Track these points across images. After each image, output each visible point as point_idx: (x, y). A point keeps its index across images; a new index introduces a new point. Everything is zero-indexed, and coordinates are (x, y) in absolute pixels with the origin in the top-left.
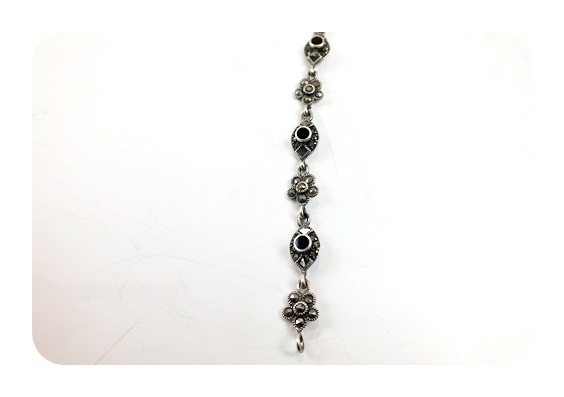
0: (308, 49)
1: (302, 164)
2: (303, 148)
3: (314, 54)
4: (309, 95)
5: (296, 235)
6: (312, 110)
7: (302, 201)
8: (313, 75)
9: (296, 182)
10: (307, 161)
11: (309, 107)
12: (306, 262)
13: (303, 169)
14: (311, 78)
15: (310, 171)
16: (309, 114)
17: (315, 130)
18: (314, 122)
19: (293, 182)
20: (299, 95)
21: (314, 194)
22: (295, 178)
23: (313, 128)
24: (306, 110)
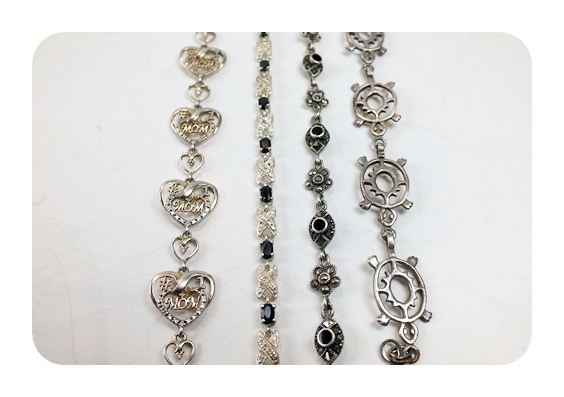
0: (309, 139)
1: (322, 254)
2: (321, 238)
3: (316, 144)
4: (319, 185)
5: (320, 328)
6: (325, 199)
7: (325, 292)
8: (319, 164)
9: (318, 272)
10: (326, 250)
11: (322, 196)
12: (331, 356)
13: (324, 259)
14: (318, 168)
15: (331, 261)
16: (323, 203)
17: (331, 219)
18: (329, 211)
19: (315, 273)
20: (309, 186)
21: (336, 284)
22: (317, 269)
23: (329, 217)
24: (319, 199)
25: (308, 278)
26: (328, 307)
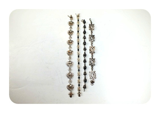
6: (85, 64)
10: (85, 70)
25: (83, 73)
26: (85, 77)
